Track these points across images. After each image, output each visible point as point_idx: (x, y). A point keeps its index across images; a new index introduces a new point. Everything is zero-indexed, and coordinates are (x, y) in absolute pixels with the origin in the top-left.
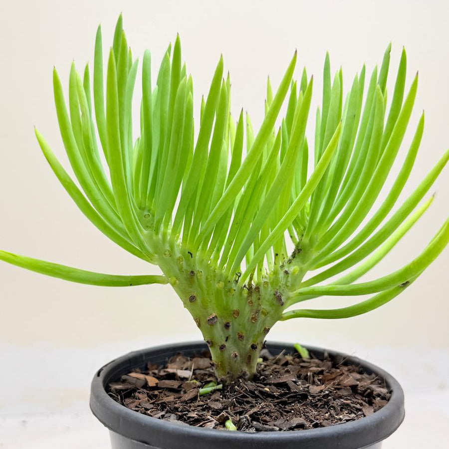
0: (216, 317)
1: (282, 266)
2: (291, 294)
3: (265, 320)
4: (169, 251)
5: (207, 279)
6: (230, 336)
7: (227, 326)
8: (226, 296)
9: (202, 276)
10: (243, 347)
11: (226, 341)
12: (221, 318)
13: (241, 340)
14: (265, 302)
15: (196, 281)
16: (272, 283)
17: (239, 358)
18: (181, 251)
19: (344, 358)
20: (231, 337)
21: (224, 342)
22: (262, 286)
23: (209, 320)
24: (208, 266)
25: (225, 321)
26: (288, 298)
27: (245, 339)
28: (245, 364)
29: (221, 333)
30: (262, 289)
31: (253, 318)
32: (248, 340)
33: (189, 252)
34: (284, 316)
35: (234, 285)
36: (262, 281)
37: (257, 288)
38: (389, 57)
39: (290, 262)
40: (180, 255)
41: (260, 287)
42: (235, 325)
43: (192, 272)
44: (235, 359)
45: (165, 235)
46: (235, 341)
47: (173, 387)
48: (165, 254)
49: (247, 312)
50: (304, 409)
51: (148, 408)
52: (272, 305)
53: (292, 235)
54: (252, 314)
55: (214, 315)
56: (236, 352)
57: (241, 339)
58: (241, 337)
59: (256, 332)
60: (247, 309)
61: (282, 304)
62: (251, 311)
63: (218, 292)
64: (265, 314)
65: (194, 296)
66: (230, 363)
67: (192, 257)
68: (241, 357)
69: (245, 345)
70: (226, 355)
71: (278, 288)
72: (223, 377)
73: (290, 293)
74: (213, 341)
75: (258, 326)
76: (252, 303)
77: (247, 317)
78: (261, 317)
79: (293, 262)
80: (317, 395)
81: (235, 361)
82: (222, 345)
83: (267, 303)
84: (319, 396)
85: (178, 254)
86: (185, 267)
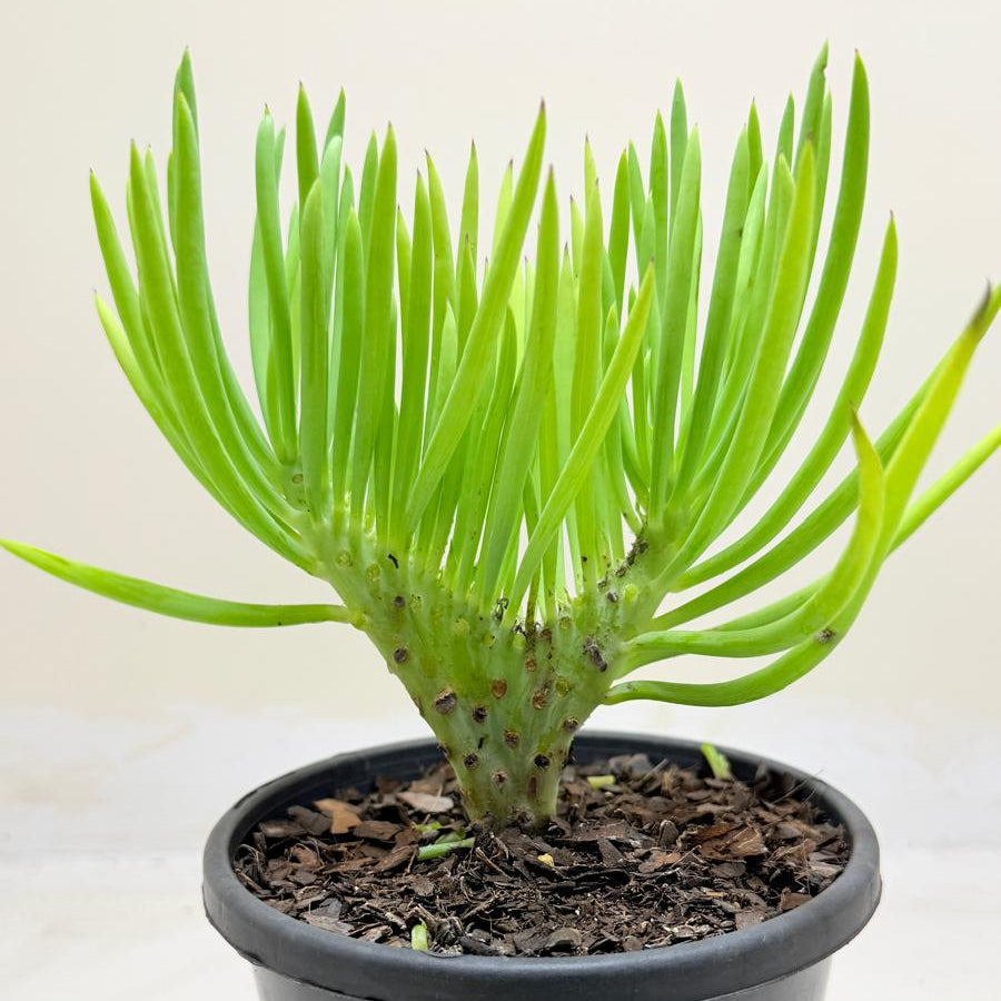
0: (453, 695)
1: (604, 584)
2: (624, 646)
3: (565, 704)
4: (347, 554)
5: (433, 613)
6: (487, 736)
7: (479, 716)
8: (476, 649)
9: (421, 605)
10: (519, 760)
11: (480, 747)
12: (466, 696)
13: (512, 747)
14: (564, 662)
15: (409, 618)
16: (580, 622)
17: (508, 783)
18: (376, 554)
19: (798, 782)
20: (491, 738)
21: (473, 750)
22: (557, 627)
23: (438, 703)
24: (435, 586)
25: (474, 705)
26: (618, 655)
27: (520, 744)
28: (525, 797)
29: (467, 731)
30: (557, 634)
31: (536, 700)
32: (528, 745)
33: (390, 556)
34: (610, 694)
35: (493, 625)
36: (558, 615)
37: (547, 633)
38: (822, 80)
39: (622, 573)
40: (374, 562)
41: (553, 630)
42: (498, 712)
43: (399, 599)
44: (501, 786)
45: (338, 519)
46: (500, 747)
47: (380, 837)
48: (340, 561)
49: (524, 684)
50: (608, 906)
51: (303, 882)
52: (580, 669)
53: (626, 511)
54: (536, 690)
55: (449, 690)
56: (501, 772)
57: (510, 743)
58: (512, 740)
59: (546, 730)
60: (525, 678)
61: (604, 668)
62: (534, 682)
63: (458, 641)
64: (567, 690)
65: (405, 651)
66: (489, 793)
67: (397, 566)
68: (515, 780)
69: (523, 757)
70: (480, 777)
71: (593, 631)
72: (477, 822)
73: (623, 643)
74: (451, 745)
75: (549, 716)
76: (535, 665)
77: (524, 698)
78: (556, 698)
79: (631, 573)
80: (649, 876)
81: (501, 790)
82: (470, 757)
83: (569, 666)
84: (651, 879)
85: (369, 561)
86: (383, 586)
